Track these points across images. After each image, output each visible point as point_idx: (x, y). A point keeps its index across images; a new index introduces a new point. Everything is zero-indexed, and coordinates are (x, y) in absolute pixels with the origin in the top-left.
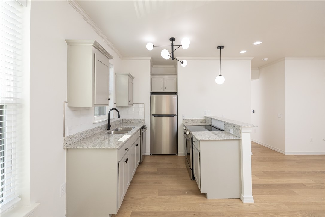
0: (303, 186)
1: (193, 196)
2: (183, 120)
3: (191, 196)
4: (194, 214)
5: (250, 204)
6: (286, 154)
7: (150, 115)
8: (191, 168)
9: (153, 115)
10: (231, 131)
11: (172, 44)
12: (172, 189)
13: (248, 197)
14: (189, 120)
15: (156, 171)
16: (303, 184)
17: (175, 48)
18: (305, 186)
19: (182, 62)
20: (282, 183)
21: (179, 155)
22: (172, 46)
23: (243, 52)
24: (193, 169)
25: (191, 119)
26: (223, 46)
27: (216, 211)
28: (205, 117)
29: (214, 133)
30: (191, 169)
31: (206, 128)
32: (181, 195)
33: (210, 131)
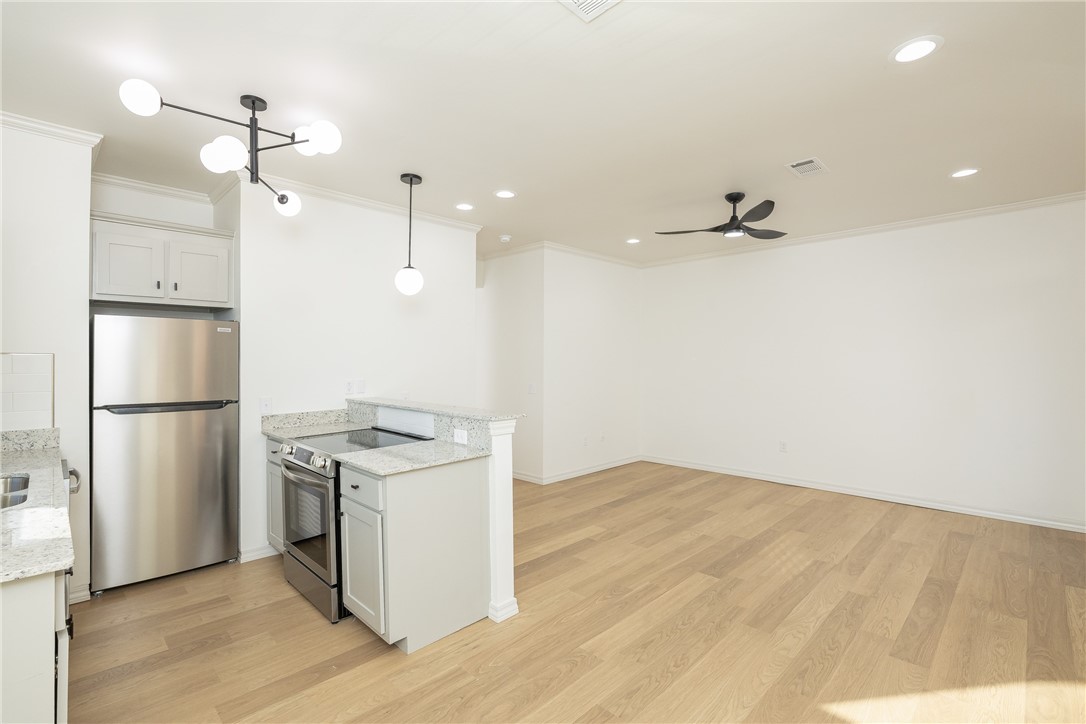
0: (589, 542)
1: (358, 668)
2: (265, 419)
3: (354, 671)
4: (384, 711)
5: (510, 620)
6: (545, 483)
7: (91, 408)
8: (334, 581)
9: (106, 408)
10: (461, 436)
11: (254, 121)
12: (273, 680)
13: (503, 604)
14: (287, 416)
15: (165, 647)
16: (588, 539)
17: (263, 140)
18: (592, 541)
19: (283, 199)
20: (556, 549)
21: (244, 558)
22: (253, 126)
23: (465, 207)
24: (339, 586)
25: (294, 412)
26: (419, 178)
27: (442, 673)
28: (350, 402)
29: (390, 453)
30: (334, 586)
31: (351, 441)
32: (319, 680)
33: (372, 448)
